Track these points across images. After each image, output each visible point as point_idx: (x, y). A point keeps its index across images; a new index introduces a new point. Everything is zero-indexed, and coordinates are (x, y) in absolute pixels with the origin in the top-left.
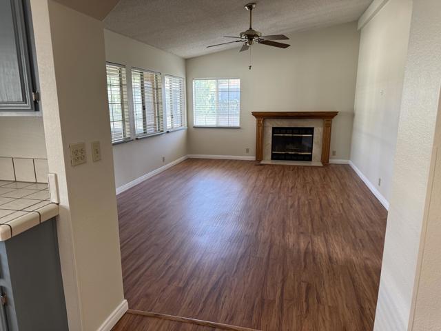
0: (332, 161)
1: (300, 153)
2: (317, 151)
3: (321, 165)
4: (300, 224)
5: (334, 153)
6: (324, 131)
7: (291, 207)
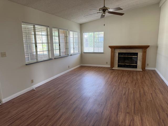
0: (146, 68)
1: (131, 65)
2: (139, 63)
3: (141, 70)
4: (127, 106)
5: (148, 65)
6: (143, 54)
7: (124, 95)
